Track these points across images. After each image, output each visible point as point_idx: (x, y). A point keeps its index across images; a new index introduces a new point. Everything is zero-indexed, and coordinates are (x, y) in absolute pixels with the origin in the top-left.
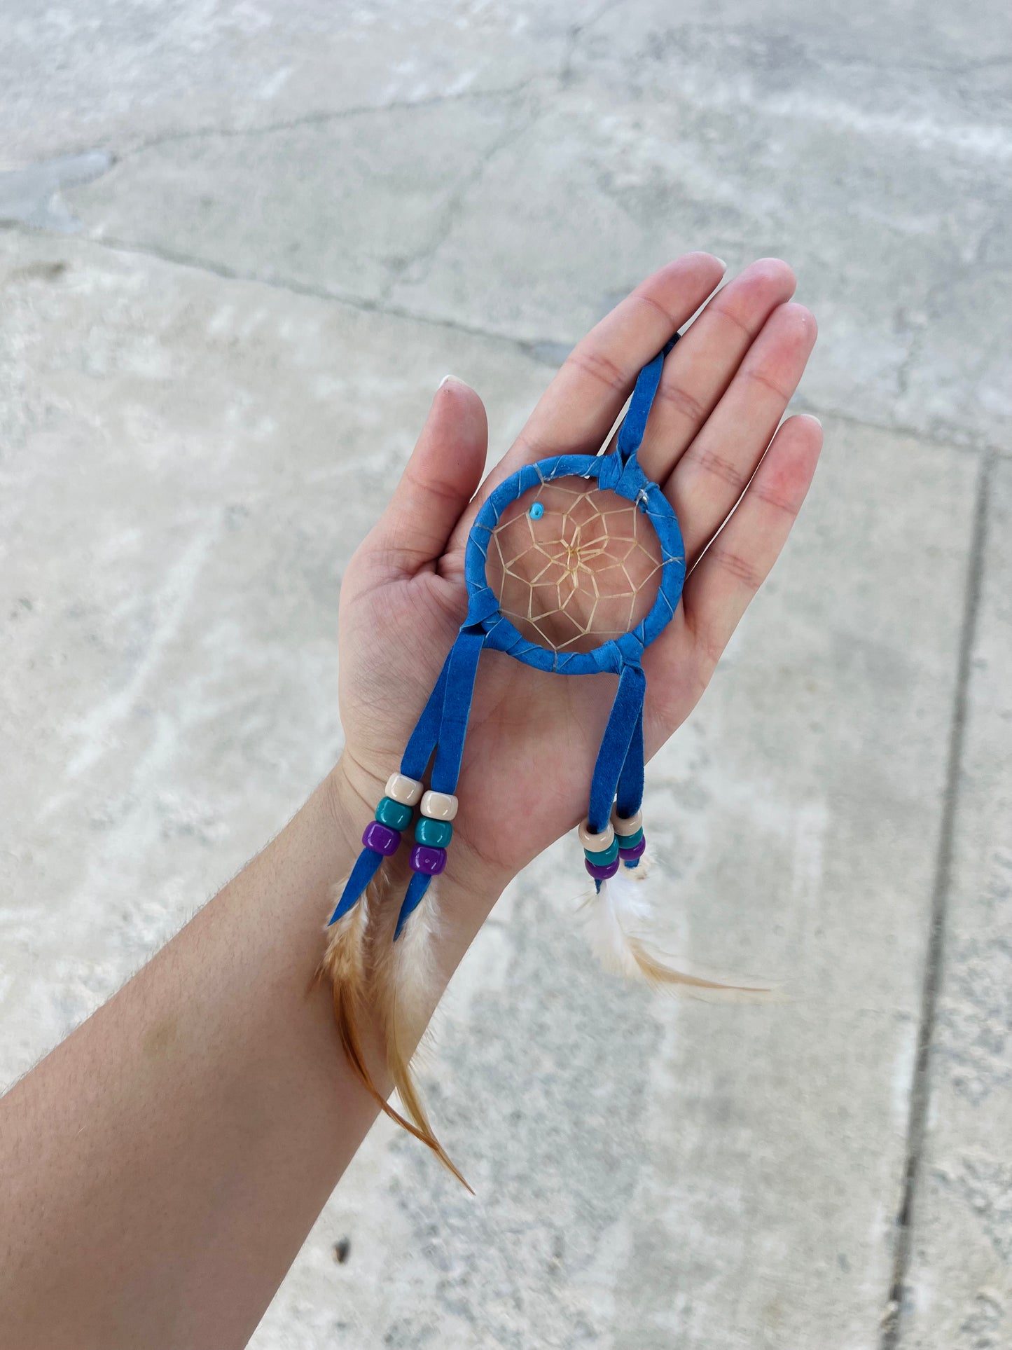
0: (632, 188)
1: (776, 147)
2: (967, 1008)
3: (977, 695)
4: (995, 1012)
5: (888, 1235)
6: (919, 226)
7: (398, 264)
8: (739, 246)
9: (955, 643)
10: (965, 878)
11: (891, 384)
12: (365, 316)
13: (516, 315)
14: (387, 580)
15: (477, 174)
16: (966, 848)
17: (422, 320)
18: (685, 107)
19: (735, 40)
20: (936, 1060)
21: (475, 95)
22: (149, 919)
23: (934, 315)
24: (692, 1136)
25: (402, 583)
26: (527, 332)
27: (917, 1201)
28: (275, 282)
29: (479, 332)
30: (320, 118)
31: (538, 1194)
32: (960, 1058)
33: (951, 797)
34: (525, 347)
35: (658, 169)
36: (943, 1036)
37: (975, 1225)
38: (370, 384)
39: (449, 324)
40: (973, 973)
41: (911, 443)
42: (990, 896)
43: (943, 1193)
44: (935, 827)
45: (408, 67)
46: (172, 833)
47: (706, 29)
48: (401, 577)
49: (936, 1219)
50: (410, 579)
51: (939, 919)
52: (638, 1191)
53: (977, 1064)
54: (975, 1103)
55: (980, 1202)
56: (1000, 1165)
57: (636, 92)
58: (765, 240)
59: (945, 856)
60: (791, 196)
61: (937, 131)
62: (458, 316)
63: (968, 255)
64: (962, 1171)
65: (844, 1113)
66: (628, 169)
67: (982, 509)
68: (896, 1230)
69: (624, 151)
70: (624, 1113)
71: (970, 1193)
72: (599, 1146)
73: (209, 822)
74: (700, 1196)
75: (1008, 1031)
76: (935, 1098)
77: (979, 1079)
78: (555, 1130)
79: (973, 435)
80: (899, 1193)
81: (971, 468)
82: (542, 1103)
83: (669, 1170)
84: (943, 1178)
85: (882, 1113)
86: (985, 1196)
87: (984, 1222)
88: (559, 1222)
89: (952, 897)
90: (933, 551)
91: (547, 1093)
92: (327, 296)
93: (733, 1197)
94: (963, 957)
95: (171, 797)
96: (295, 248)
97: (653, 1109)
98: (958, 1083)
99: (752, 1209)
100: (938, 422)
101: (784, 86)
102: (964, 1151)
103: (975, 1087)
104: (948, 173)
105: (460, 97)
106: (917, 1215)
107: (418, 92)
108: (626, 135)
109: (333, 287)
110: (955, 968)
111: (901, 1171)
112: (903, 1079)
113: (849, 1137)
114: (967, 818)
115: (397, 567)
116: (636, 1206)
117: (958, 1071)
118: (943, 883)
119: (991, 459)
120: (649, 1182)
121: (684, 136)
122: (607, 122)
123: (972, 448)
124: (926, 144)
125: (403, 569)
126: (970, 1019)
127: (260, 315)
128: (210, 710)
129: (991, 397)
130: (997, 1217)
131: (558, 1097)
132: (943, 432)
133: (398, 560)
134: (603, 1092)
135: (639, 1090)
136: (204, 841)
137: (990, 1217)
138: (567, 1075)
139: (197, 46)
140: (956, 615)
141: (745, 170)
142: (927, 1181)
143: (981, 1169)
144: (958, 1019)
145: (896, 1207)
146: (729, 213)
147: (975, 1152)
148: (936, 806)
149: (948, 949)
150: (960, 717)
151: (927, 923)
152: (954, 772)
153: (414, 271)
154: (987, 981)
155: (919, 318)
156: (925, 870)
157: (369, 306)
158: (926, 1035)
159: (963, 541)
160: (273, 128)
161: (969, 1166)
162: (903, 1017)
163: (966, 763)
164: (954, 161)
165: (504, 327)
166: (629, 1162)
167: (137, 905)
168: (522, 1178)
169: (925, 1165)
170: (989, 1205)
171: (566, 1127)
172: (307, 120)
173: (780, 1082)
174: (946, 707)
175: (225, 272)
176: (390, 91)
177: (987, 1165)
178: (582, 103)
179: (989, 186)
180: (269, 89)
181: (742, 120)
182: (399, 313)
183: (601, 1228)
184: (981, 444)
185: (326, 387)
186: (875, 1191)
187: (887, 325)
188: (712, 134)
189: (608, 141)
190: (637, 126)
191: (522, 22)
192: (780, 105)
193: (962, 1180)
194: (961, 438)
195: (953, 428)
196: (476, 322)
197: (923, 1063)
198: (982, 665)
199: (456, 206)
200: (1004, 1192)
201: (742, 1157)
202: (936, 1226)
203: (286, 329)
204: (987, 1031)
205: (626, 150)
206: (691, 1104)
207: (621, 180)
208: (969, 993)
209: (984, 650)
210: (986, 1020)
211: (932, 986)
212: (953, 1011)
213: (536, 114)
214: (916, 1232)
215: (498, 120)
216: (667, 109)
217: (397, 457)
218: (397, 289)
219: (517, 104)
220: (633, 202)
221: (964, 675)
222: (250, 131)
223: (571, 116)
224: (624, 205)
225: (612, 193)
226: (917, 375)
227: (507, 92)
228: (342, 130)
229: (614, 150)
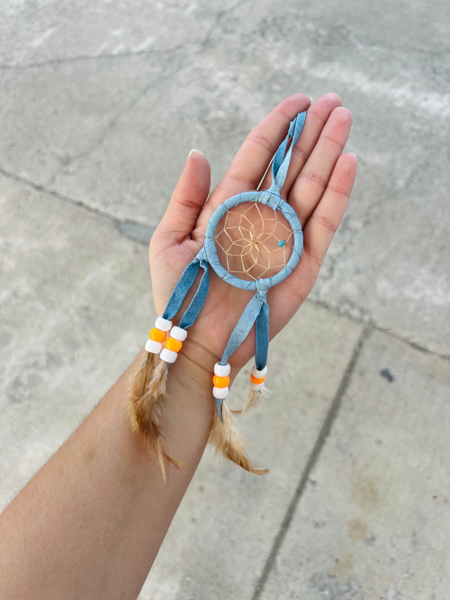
0: (217, 120)
6: (377, 159)
7: (66, 161)
9: (302, 466)
12: (35, 193)
13: (120, 201)
14: (169, 246)
15: (133, 104)
17: (65, 199)
18: (266, 68)
19: (310, 26)
21: (150, 52)
23: (367, 223)
25: (177, 246)
26: (121, 215)
29: (96, 211)
30: (58, 62)
34: (117, 223)
35: (237, 108)
39: (80, 204)
41: (323, 313)
45: (117, 33)
47: (297, 17)
48: (176, 243)
50: (180, 244)
57: (242, 57)
61: (409, 95)
62: (86, 199)
63: (401, 183)
66: (220, 107)
67: (352, 365)
69: (222, 95)
79: (363, 311)
81: (355, 334)
90: (311, 395)
92: (18, 179)
96: (12, 145)
100: (345, 300)
101: (330, 59)
104: (406, 125)
105: (140, 53)
107: (118, 49)
108: (225, 85)
109: (24, 174)
115: (173, 239)
119: (369, 329)
121: (260, 88)
122: (218, 76)
123: (361, 321)
124: (400, 104)
125: (176, 240)
129: (382, 285)
132: (345, 307)
133: (174, 236)
139: (12, 12)
140: (310, 446)
150: (286, 524)
152: (270, 565)
153: (72, 168)
155: (357, 224)
157: (39, 188)
160: (31, 66)
164: (413, 117)
165: (109, 210)
172: (51, 62)
174: (281, 513)
176: (103, 47)
178: (208, 62)
179: (430, 135)
180: (37, 42)
181: (297, 79)
182: (54, 194)
184: (366, 318)
188: (276, 87)
189: (216, 87)
190: (235, 79)
191: (193, 7)
194: (355, 313)
195: (353, 305)
196: (94, 205)
199: (112, 124)
205: (224, 94)
207: (213, 114)
213: (180, 67)
215: (158, 69)
216: (256, 69)
217: (15, 294)
218: (58, 178)
219: (170, 60)
220: (214, 129)
221: (299, 492)
222: (17, 67)
223: (199, 70)
224: (209, 131)
225: (203, 122)
226: (341, 265)
227: (168, 52)
228: (68, 70)
229: (216, 93)
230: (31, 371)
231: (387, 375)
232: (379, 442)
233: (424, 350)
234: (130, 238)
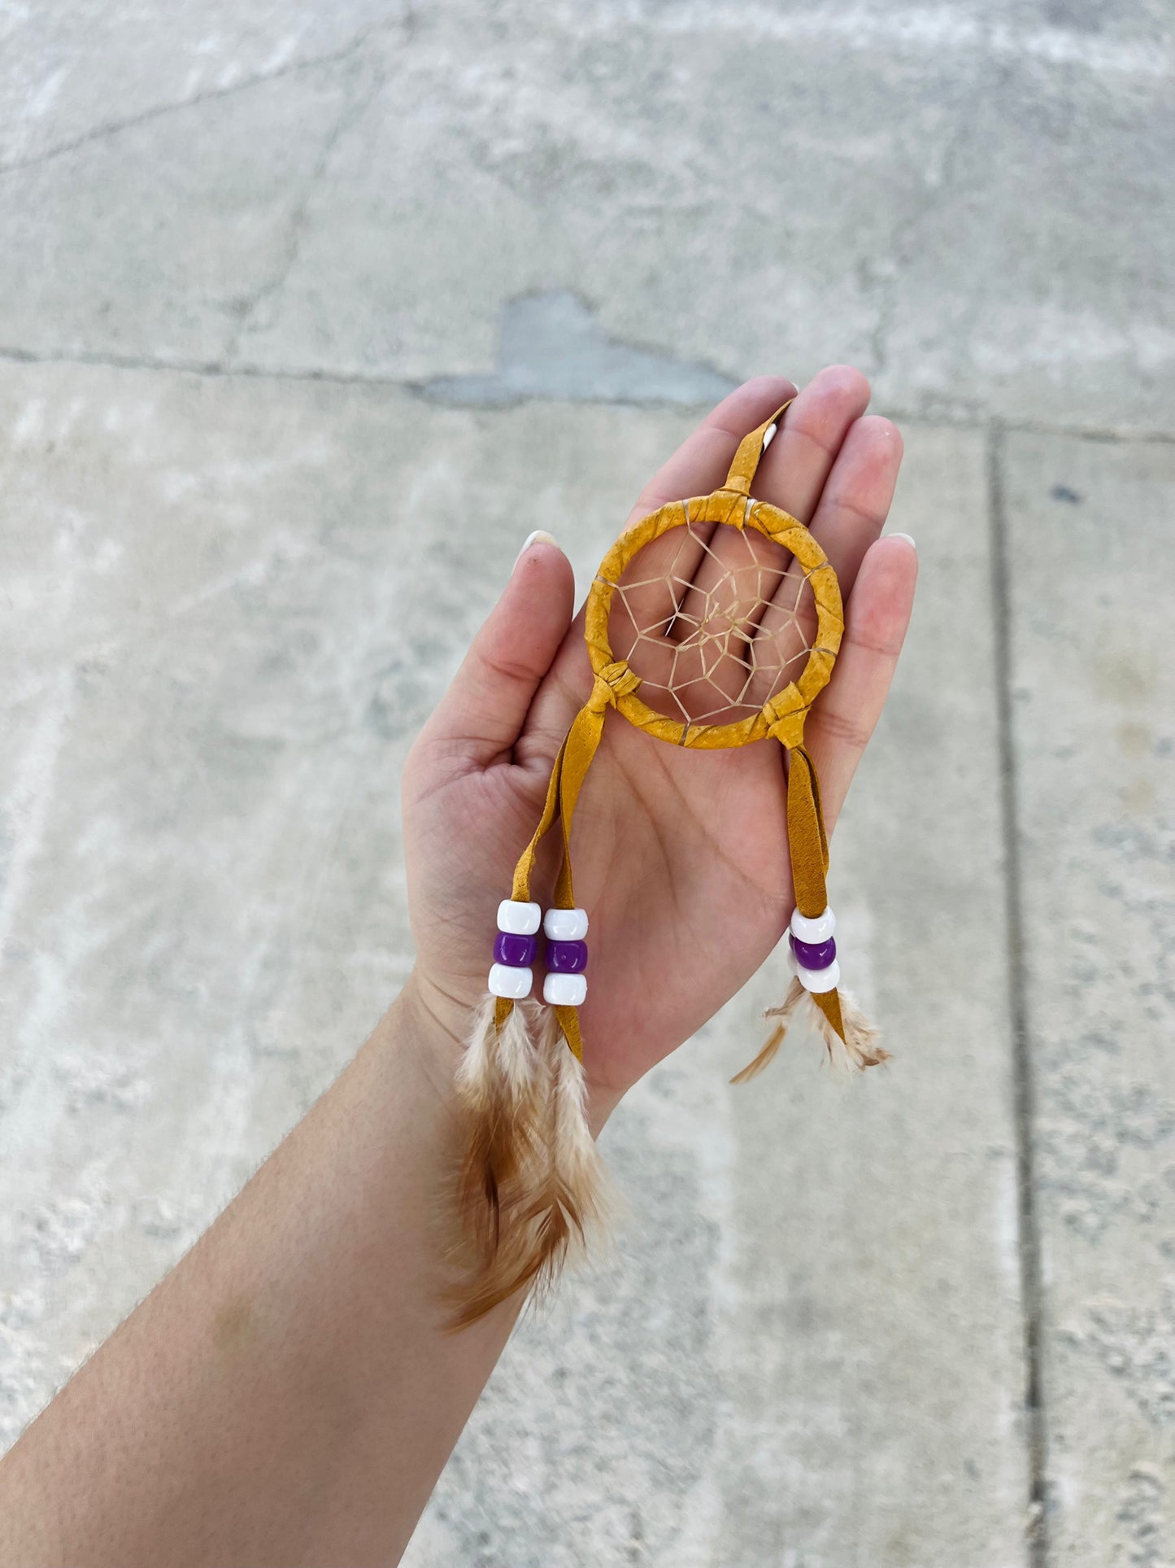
0: (514, 157)
1: (682, 75)
2: (1069, 1126)
3: (1025, 735)
4: (1100, 1124)
5: (1017, 1424)
6: (867, 149)
7: (241, 308)
8: (655, 211)
9: (988, 673)
10: (1044, 965)
11: (865, 360)
12: (209, 382)
13: (397, 348)
15: (320, 171)
16: (1039, 929)
17: (280, 375)
18: (563, 41)
20: (1042, 1197)
21: (300, 66)
22: (70, 1222)
23: (904, 261)
24: (772, 1354)
26: (415, 368)
27: (1045, 1375)
28: (88, 358)
29: (355, 379)
30: (110, 130)
31: (602, 1466)
32: (1068, 1189)
33: (1012, 869)
34: (415, 388)
35: (543, 128)
36: (1046, 1167)
37: (1115, 1388)
38: (230, 471)
39: (317, 376)
40: (1069, 1081)
42: (1075, 982)
43: (1074, 1359)
44: (999, 909)
45: (209, 45)
46: (79, 1105)
48: (474, 768)
49: (1071, 1393)
50: (484, 771)
51: (1020, 1022)
52: (719, 1436)
53: (1089, 1192)
54: (1094, 1240)
55: (1116, 1360)
56: (1133, 1310)
57: (500, 31)
58: (688, 199)
59: (1017, 944)
60: (710, 136)
61: (871, 22)
62: (325, 363)
63: (933, 177)
64: (1091, 1327)
65: (944, 1287)
66: (506, 133)
67: (996, 500)
68: (1025, 1416)
69: (497, 110)
70: (688, 1343)
71: (1104, 1353)
72: (665, 1391)
73: (124, 1082)
74: (794, 1426)
75: (1118, 1145)
76: (1048, 1245)
77: (1095, 1211)
78: (610, 1382)
79: (972, 406)
80: (1023, 1368)
81: (976, 448)
82: (589, 1350)
83: (752, 1403)
84: (1071, 1340)
85: (988, 1276)
86: (1121, 1351)
87: (1126, 1383)
88: (630, 1495)
89: (1033, 994)
90: (946, 564)
91: (593, 1338)
92: (158, 365)
93: (831, 1418)
94: (1055, 1065)
95: (69, 1059)
96: (106, 308)
97: (720, 1330)
98: (1071, 1220)
99: (856, 1428)
100: (928, 397)
102: (1090, 1302)
103: (1091, 1221)
104: (893, 75)
105: (281, 72)
106: (1048, 1391)
107: (228, 76)
108: (496, 90)
109: (163, 353)
110: (1047, 1080)
111: (1020, 1342)
112: (1007, 1231)
113: (956, 1315)
114: (1035, 891)
116: (720, 1454)
117: (1069, 1205)
118: (1018, 977)
119: (998, 433)
120: (732, 1422)
121: (568, 78)
122: (470, 77)
123: (973, 424)
124: (861, 42)
126: (1074, 1138)
127: (76, 407)
128: (99, 937)
129: (985, 355)
130: (1139, 1374)
131: (605, 1339)
132: (937, 409)
133: (469, 749)
134: (659, 1322)
135: (701, 1311)
136: (122, 1107)
137: (1130, 1376)
138: (614, 1309)
140: (985, 639)
141: (649, 112)
142: (1054, 1348)
143: (1111, 1319)
144: (1058, 1142)
145: (1022, 1387)
146: (639, 171)
147: (1103, 1301)
148: (995, 883)
149: (1037, 1058)
150: (1008, 766)
151: (1007, 1031)
152: (1012, 836)
153: (262, 313)
154: (1085, 1089)
155: (886, 268)
156: (995, 966)
157: (213, 369)
158: (1026, 1169)
159: (978, 543)
160: (53, 153)
161: (1099, 1320)
162: (996, 1154)
163: (1024, 824)
164: (899, 58)
165: (384, 368)
166: (703, 1402)
167: (53, 1208)
168: (579, 1451)
169: (1048, 1330)
170: (1128, 1361)
171: (622, 1375)
172: (93, 135)
173: (865, 1264)
174: (990, 757)
175: (23, 356)
176: (193, 79)
177: (1118, 1312)
178: (435, 56)
179: (945, 83)
180: (40, 104)
181: (636, 45)
182: (251, 372)
183: (682, 1492)
184: (982, 416)
185: (176, 486)
186: (996, 1374)
187: (850, 284)
188: (602, 70)
189: (474, 101)
190: (508, 74)
192: (678, 22)
193: (1093, 1339)
194: (959, 413)
195: (948, 401)
196: (349, 367)
197: (1027, 1205)
198: (1025, 695)
199: (300, 218)
200: (1143, 1342)
201: (835, 1366)
202: (1071, 1402)
203: (112, 419)
204: (1094, 1149)
205: (501, 107)
206: (764, 1315)
207: (499, 149)
208: (1068, 1107)
209: (1024, 677)
210: (1091, 1136)
211: (1024, 1106)
212: (1053, 1134)
213: (380, 79)
214: (1049, 1413)
215: (335, 95)
216: (542, 46)
217: (279, 562)
218: (243, 341)
219: (354, 69)
220: (518, 175)
221: (1005, 712)
222: (24, 163)
223: (425, 75)
224: (508, 181)
225: (491, 168)
226: (895, 342)
227: (339, 56)
228: (140, 140)
229: (485, 110)
230: (396, 679)
231: (1065, 495)
232: (1104, 601)
233: (1110, 438)
234: (457, 405)
